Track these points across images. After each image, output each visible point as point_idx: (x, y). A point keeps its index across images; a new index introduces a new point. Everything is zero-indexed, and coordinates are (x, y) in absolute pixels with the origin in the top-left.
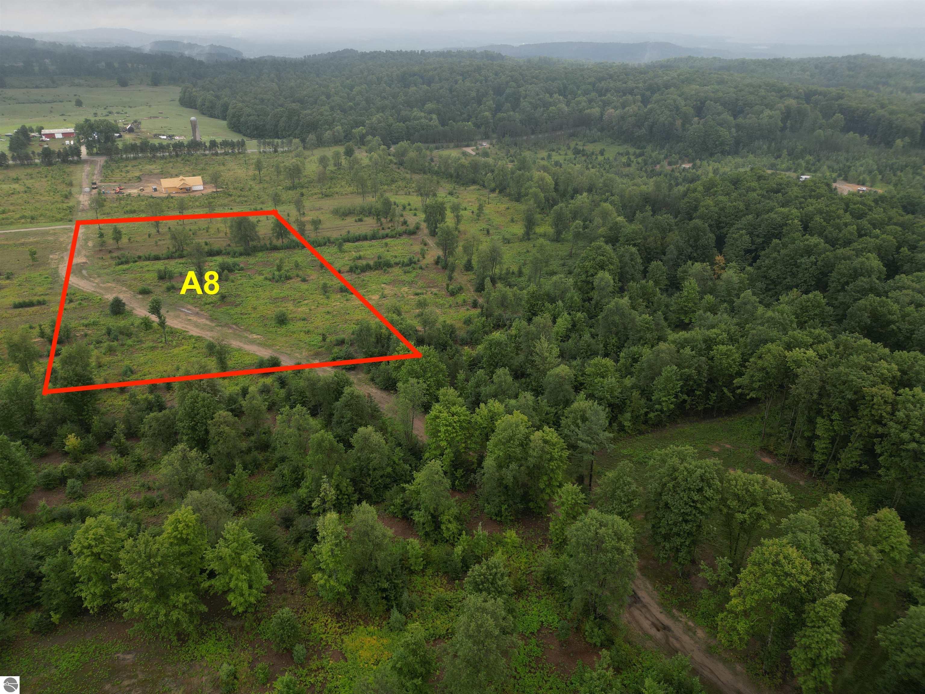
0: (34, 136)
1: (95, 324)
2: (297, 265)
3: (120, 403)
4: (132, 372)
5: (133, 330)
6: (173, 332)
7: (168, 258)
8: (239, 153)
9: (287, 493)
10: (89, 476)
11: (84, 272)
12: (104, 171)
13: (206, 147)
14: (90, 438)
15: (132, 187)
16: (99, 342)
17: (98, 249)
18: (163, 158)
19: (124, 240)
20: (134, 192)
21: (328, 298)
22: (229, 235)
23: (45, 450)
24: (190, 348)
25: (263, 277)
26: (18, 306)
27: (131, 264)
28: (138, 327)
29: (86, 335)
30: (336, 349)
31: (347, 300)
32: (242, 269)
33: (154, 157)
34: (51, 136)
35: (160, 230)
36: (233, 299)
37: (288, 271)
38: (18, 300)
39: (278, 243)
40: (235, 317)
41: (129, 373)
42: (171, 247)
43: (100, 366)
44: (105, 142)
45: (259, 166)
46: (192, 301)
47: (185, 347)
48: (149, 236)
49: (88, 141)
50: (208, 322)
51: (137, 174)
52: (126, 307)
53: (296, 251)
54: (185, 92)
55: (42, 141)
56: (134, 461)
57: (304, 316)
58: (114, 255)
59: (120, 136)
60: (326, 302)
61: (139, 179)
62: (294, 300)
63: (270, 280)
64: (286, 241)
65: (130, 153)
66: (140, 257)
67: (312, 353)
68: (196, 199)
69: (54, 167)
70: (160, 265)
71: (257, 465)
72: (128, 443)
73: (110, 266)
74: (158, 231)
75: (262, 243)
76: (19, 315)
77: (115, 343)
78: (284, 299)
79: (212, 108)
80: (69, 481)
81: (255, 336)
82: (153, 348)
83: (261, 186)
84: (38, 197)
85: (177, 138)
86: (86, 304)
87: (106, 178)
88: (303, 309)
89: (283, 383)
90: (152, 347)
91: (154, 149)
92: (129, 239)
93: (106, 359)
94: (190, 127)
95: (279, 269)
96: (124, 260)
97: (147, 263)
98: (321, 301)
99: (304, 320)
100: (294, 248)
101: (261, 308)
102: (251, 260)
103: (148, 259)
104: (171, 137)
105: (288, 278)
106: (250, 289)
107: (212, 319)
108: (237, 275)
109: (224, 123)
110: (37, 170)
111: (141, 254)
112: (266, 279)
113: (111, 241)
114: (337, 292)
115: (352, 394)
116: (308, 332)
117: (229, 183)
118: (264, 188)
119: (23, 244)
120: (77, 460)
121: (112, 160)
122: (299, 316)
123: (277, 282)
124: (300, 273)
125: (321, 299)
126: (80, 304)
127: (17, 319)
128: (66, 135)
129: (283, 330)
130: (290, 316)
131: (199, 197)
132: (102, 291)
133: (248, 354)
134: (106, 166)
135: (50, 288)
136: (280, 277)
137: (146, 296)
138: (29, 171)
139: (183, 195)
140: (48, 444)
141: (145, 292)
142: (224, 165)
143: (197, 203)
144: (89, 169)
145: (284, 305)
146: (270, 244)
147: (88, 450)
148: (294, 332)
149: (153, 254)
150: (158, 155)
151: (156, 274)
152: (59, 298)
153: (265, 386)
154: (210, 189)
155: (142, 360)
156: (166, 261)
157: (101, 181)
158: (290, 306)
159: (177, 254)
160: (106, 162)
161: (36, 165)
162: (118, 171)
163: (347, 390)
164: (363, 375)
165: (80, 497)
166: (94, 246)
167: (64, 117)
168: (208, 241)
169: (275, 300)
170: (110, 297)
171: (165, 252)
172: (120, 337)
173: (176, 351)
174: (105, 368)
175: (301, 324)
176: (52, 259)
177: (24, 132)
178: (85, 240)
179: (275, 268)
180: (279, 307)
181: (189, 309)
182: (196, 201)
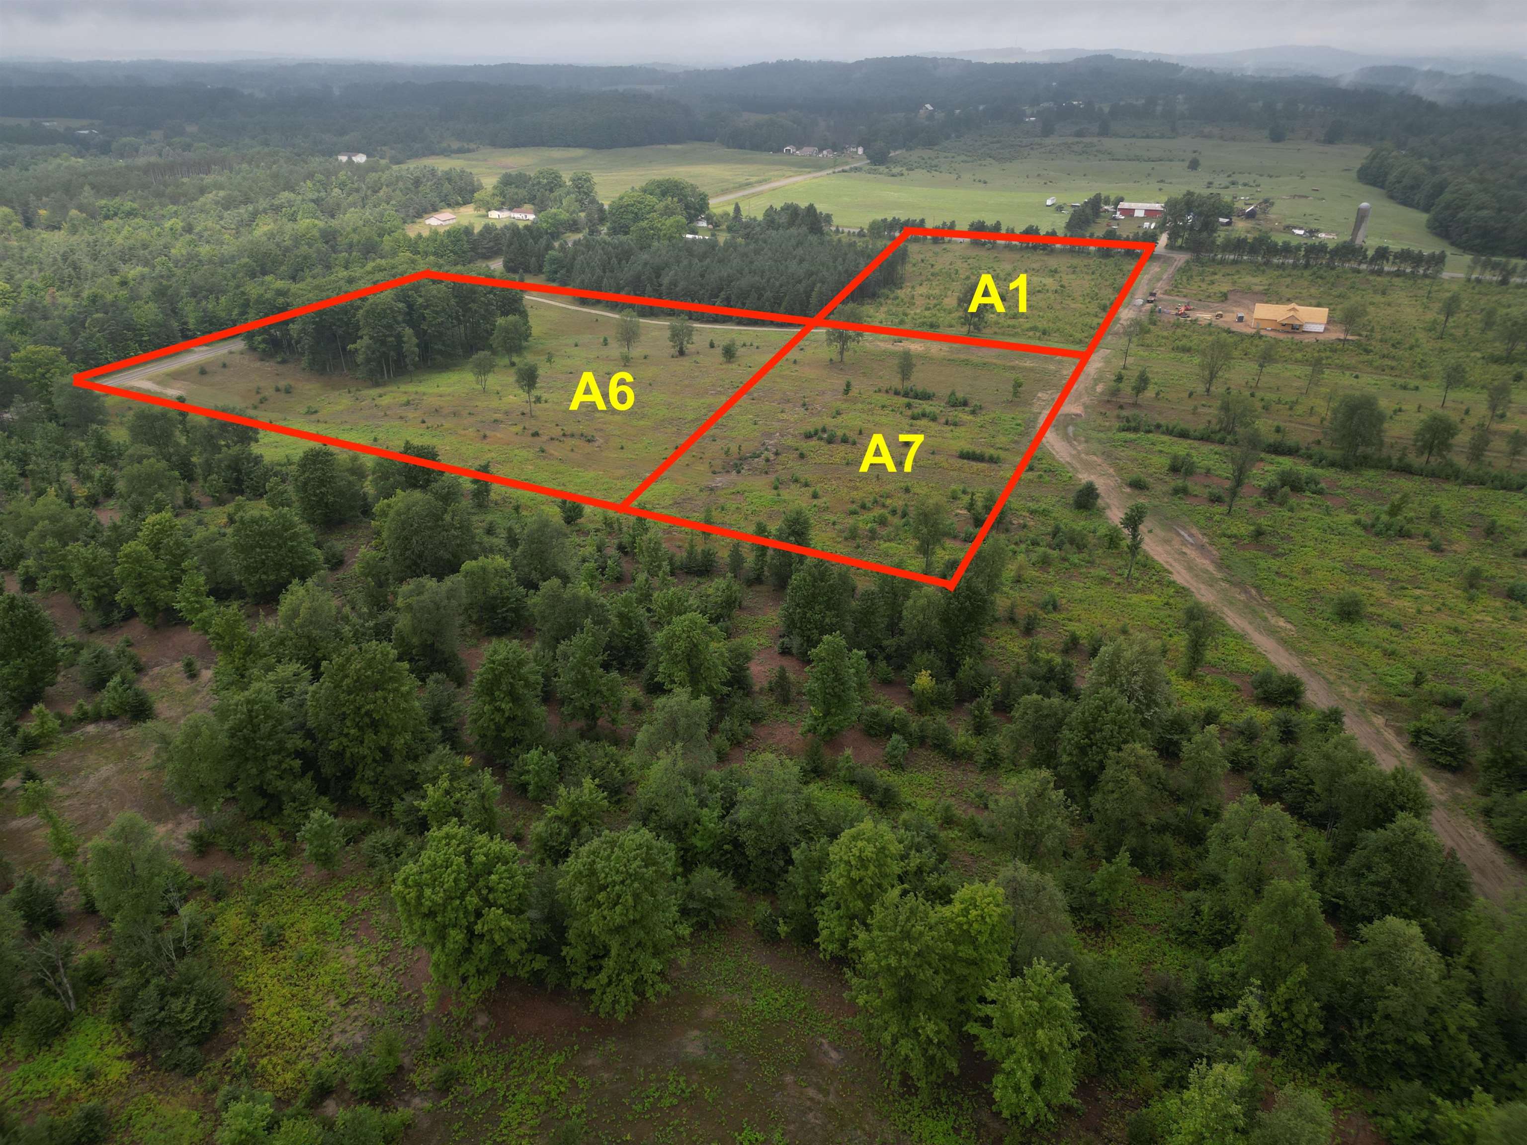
0: (1107, 211)
1: (1045, 513)
2: (1435, 516)
3: (1016, 650)
4: (1055, 608)
5: (1091, 540)
6: (1147, 565)
7: (1202, 439)
8: (1425, 276)
9: (1191, 947)
10: (922, 741)
11: (1071, 429)
12: (1178, 277)
13: (1365, 257)
14: (949, 686)
15: (1206, 309)
16: (1035, 543)
17: (1106, 398)
18: (1282, 267)
19: (1150, 393)
20: (1205, 316)
21: (1471, 599)
22: (1326, 423)
23: (892, 676)
24: (1159, 602)
25: (1354, 517)
26: (965, 456)
27: (1141, 434)
28: (1099, 539)
29: (1025, 526)
30: (1432, 715)
31: (1514, 619)
32: (1320, 492)
33: (1267, 263)
34: (1129, 213)
35: (1213, 389)
36: (1275, 541)
37: (1410, 521)
38: (968, 447)
39: (1415, 460)
40: (1262, 575)
41: (1050, 607)
42: (1214, 421)
43: (1018, 580)
44: (1200, 231)
45: (1451, 307)
46: (1202, 522)
47: (1153, 597)
48: (1191, 395)
49: (1176, 226)
50: (1211, 568)
51: (1225, 288)
52: (1099, 501)
53: (1447, 486)
54: (1374, 158)
55: (1114, 219)
56: (987, 752)
57: (1398, 619)
58: (1124, 413)
59: (1228, 224)
60: (1463, 606)
61: (1225, 297)
62: (1394, 581)
63: (1365, 528)
64: (1435, 461)
65: (1231, 252)
66: (1158, 426)
67: (1378, 698)
68: (1300, 347)
69: (1110, 261)
70: (1181, 448)
71: (1165, 865)
72: (993, 718)
73: (1109, 429)
74: (1208, 390)
75: (1385, 452)
76: (960, 469)
77: (1055, 553)
78: (1376, 573)
79: (1412, 188)
80: (895, 737)
81: (1282, 623)
82: (1104, 581)
83: (1439, 344)
84: (1069, 301)
85: (1322, 235)
86: (1047, 479)
87: (1174, 288)
88: (1406, 604)
89: (1288, 734)
90: (1104, 579)
91: (1274, 250)
92: (1158, 394)
93: (1033, 573)
94: (1353, 219)
95: (1394, 511)
96: (1133, 424)
97: (1165, 438)
98: (1451, 602)
99: (1396, 626)
100: (1447, 478)
101: (1320, 575)
102: (1347, 480)
103: (1169, 432)
104: (1312, 232)
105: (1403, 534)
106: (1317, 533)
107: (1221, 564)
108: (1306, 499)
109: (1424, 217)
110: (1086, 262)
111: (1163, 422)
112: (1358, 522)
113: (1129, 390)
114: (1497, 595)
115: (1410, 834)
116: (1390, 654)
117: (1377, 328)
118: (1442, 350)
119: (1013, 368)
120: (920, 709)
121: (1198, 260)
122: (1387, 614)
123: (1377, 535)
124: (1436, 531)
125: (1454, 596)
126: (1040, 477)
127: (954, 474)
128: (1150, 213)
129: (1341, 631)
130: (1371, 609)
131: (1308, 345)
132: (1078, 466)
133: (1253, 651)
134: (1184, 270)
135: (1016, 442)
136: (1388, 527)
137: (1137, 492)
138: (1075, 261)
139: (1281, 336)
140: (900, 668)
141: (1138, 485)
142: (1384, 293)
143: (1299, 355)
144: (1157, 269)
145: (1369, 583)
146: (1400, 460)
147: (938, 702)
148: (1360, 644)
149: (1183, 425)
150: (1275, 261)
151: (1169, 462)
152: (1019, 459)
153: (1250, 723)
154: (1337, 334)
155: (1079, 593)
156: (1196, 444)
157: (1166, 293)
158: (1380, 590)
159: (1219, 436)
160: (1187, 262)
161: (1089, 253)
162: (1197, 279)
163: (1404, 820)
164: (1470, 793)
165: (898, 767)
166: (1102, 393)
167: (1161, 185)
168: (1282, 425)
169: (1353, 569)
170: (1084, 478)
171: (1201, 427)
172: (1067, 546)
173: (1135, 598)
174: (1024, 586)
175: (1383, 632)
176: (1039, 398)
177: (1095, 204)
178: (1095, 380)
179: (1386, 508)
180: (1356, 583)
181: (1191, 535)
182: (1300, 350)
